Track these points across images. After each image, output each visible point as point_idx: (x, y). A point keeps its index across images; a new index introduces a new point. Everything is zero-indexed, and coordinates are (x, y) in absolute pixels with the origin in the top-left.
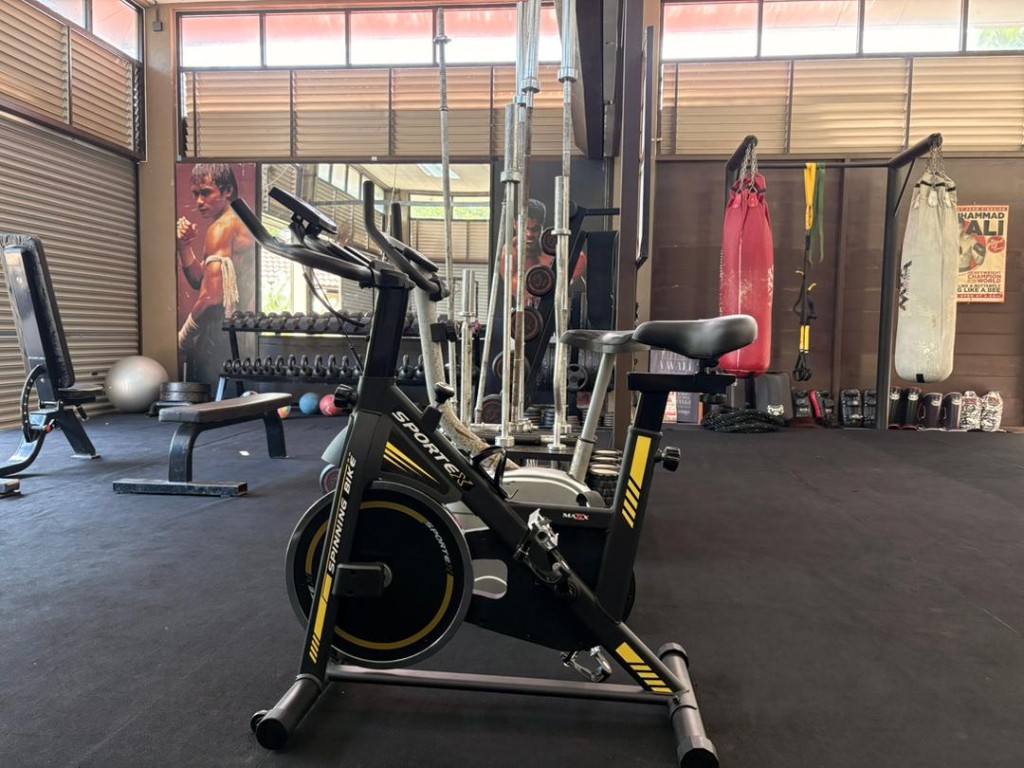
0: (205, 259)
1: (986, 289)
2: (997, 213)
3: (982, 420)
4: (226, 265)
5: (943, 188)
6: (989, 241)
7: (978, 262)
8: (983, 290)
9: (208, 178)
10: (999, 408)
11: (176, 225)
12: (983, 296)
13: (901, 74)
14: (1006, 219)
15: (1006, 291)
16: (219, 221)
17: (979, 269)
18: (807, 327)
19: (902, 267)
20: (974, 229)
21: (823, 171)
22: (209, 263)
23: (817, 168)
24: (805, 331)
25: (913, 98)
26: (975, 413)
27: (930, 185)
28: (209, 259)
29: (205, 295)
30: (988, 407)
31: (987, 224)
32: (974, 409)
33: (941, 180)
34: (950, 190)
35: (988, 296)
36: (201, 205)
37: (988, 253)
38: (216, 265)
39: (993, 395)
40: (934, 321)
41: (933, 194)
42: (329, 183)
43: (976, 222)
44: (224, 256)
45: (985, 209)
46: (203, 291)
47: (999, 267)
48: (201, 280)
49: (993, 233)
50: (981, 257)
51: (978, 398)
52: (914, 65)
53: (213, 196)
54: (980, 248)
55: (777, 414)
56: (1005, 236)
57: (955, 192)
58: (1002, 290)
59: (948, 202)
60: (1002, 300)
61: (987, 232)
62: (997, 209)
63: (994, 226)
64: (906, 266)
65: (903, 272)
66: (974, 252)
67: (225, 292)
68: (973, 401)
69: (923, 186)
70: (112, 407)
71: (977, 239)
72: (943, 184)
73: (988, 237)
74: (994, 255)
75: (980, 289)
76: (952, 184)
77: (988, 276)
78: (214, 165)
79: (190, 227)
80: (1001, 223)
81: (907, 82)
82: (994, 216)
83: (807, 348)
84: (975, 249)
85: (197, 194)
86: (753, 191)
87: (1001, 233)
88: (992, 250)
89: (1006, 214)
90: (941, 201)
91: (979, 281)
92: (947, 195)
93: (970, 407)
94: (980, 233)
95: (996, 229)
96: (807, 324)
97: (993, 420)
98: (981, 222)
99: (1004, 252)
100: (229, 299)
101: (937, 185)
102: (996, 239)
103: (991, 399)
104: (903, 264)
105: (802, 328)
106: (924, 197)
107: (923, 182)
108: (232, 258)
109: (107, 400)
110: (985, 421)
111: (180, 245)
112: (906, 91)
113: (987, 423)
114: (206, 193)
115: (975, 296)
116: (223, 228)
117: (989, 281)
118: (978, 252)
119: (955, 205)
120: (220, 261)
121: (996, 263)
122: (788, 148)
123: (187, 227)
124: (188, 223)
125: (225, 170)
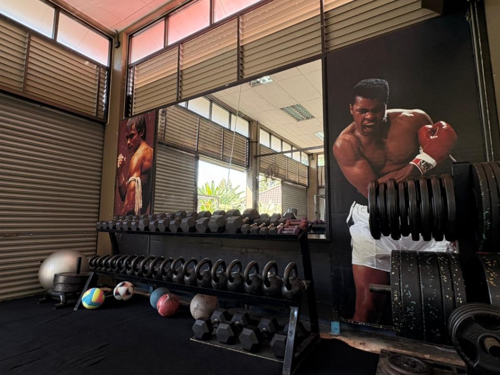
0: (128, 180)
4: (138, 182)
9: (133, 127)
11: (118, 160)
16: (136, 153)
22: (130, 182)
28: (131, 179)
29: (127, 205)
36: (129, 144)
38: (133, 183)
42: (292, 158)
44: (137, 177)
46: (126, 202)
48: (126, 193)
53: (135, 137)
67: (136, 202)
70: (42, 288)
78: (136, 118)
79: (123, 159)
85: (127, 138)
100: (137, 207)
108: (140, 178)
109: (38, 282)
111: (119, 171)
114: (132, 136)
116: (138, 157)
120: (135, 180)
123: (122, 160)
124: (123, 157)
125: (141, 119)
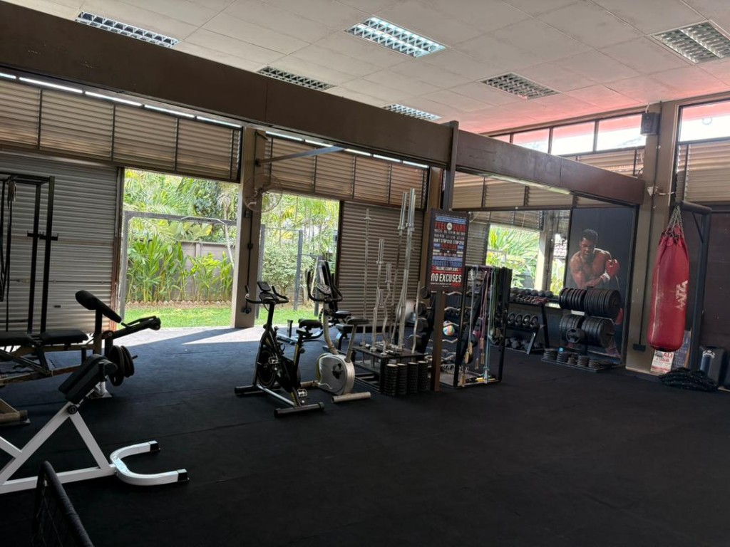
86: (671, 235)
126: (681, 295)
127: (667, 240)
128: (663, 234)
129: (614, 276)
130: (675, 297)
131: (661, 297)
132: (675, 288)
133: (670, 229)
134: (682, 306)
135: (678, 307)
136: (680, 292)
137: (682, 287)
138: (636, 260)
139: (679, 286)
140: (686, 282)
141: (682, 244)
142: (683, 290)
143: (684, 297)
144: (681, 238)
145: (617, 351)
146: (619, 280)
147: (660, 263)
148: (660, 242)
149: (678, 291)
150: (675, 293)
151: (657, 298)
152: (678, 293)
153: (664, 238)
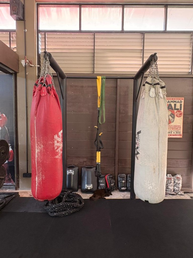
1: (175, 132)
2: (179, 101)
3: (174, 186)
5: (158, 86)
6: (176, 112)
7: (172, 121)
8: (174, 133)
10: (181, 182)
12: (174, 135)
13: (140, 41)
14: (183, 103)
15: (183, 133)
17: (172, 124)
18: (100, 152)
19: (136, 133)
20: (170, 107)
21: (105, 80)
23: (102, 79)
24: (99, 154)
25: (145, 51)
26: (171, 184)
27: (151, 84)
30: (176, 182)
31: (175, 105)
32: (171, 183)
33: (157, 81)
34: (162, 88)
35: (176, 135)
37: (176, 117)
39: (179, 176)
40: (154, 169)
41: (153, 90)
43: (171, 104)
45: (175, 99)
47: (180, 123)
49: (178, 109)
50: (173, 119)
51: (172, 177)
52: (145, 37)
54: (173, 115)
55: (89, 189)
56: (182, 110)
57: (165, 89)
58: (181, 133)
59: (161, 95)
60: (181, 137)
61: (175, 109)
62: (179, 99)
63: (178, 106)
64: (138, 133)
65: (137, 136)
66: (170, 117)
68: (171, 179)
69: (146, 85)
71: (171, 112)
72: (158, 84)
73: (175, 111)
74: (178, 118)
75: (173, 132)
76: (163, 84)
77: (176, 127)
80: (181, 105)
81: (142, 44)
82: (178, 102)
83: (99, 162)
84: (170, 115)
86: (44, 85)
87: (181, 109)
88: (177, 116)
89: (183, 101)
90: (157, 94)
91: (173, 129)
92: (161, 90)
93: (170, 181)
94: (172, 109)
95: (179, 108)
96: (99, 151)
97: (179, 187)
98: (173, 104)
99: (182, 117)
101: (155, 84)
102: (179, 112)
103: (177, 178)
104: (137, 131)
105: (97, 152)
106: (147, 91)
107: (147, 83)
110: (175, 187)
112: (142, 48)
113: (176, 188)
115: (171, 135)
117: (177, 129)
118: (172, 117)
119: (165, 97)
121: (179, 121)
122: (94, 71)
126: (58, 144)
127: (40, 90)
128: (36, 85)
129: (4, 126)
130: (54, 148)
131: (41, 150)
132: (53, 139)
133: (42, 80)
134: (60, 155)
135: (57, 157)
136: (58, 142)
137: (58, 136)
138: (18, 114)
139: (56, 137)
140: (62, 131)
141: (55, 95)
142: (60, 139)
143: (61, 145)
144: (53, 89)
145: (12, 180)
146: (8, 129)
147: (36, 114)
148: (34, 92)
149: (56, 142)
150: (53, 144)
151: (37, 151)
152: (56, 144)
153: (37, 88)
